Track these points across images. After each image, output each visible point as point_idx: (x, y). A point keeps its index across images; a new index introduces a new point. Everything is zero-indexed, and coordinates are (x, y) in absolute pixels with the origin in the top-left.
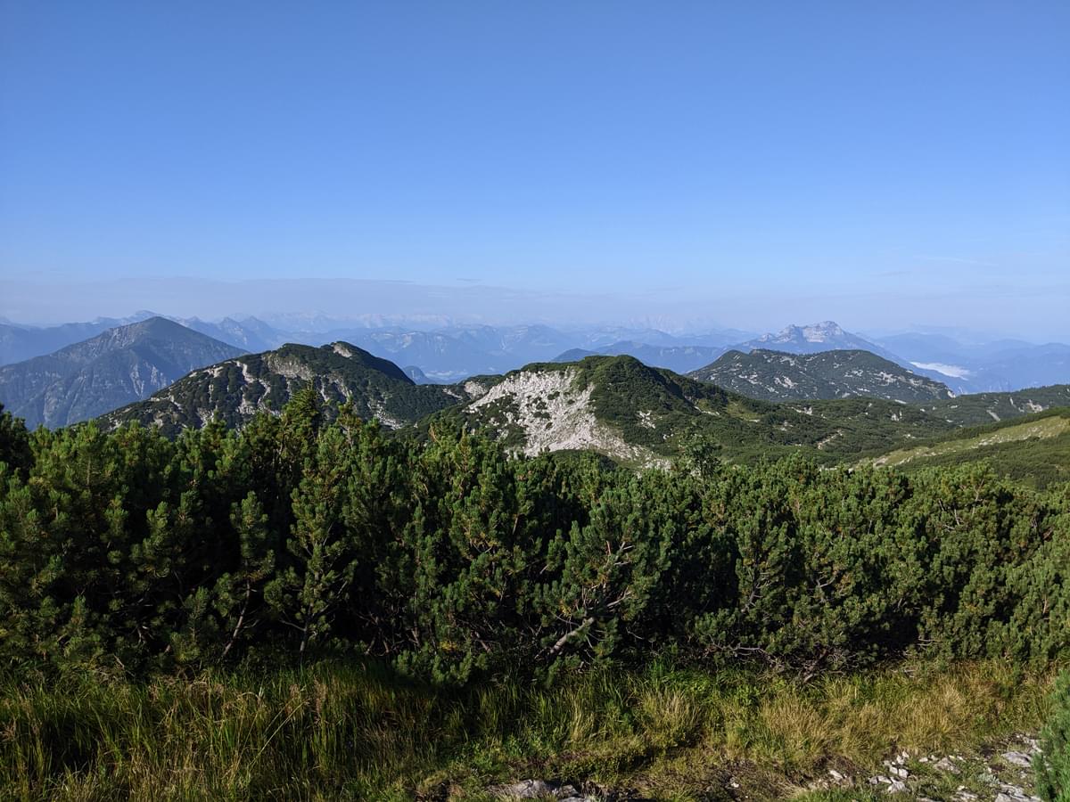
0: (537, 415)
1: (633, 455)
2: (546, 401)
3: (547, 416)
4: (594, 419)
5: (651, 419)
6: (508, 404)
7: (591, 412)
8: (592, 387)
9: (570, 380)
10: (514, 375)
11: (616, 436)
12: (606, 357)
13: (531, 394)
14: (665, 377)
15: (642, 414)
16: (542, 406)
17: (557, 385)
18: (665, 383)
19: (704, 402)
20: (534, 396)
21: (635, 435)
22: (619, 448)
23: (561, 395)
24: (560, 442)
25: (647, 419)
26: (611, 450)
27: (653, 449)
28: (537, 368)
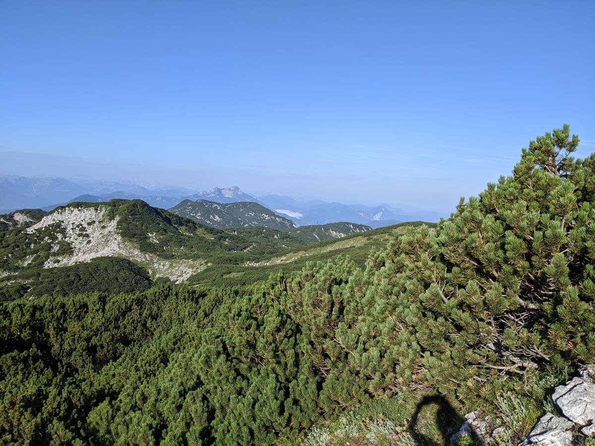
0: (79, 235)
1: (146, 259)
2: (86, 226)
3: (87, 236)
4: (120, 237)
5: (156, 238)
6: (59, 228)
7: (118, 233)
8: (118, 218)
9: (102, 214)
10: (61, 209)
11: (135, 248)
12: (125, 200)
13: (74, 222)
14: (162, 213)
15: (150, 235)
16: (84, 229)
17: (94, 216)
18: (162, 217)
19: (184, 228)
20: (77, 223)
21: (146, 247)
22: (137, 256)
23: (97, 223)
24: (97, 252)
25: (153, 238)
26: (132, 257)
27: (159, 255)
28: (78, 205)
